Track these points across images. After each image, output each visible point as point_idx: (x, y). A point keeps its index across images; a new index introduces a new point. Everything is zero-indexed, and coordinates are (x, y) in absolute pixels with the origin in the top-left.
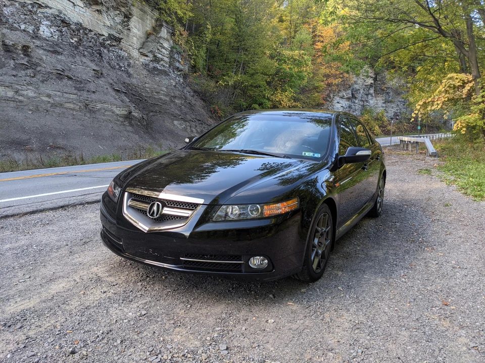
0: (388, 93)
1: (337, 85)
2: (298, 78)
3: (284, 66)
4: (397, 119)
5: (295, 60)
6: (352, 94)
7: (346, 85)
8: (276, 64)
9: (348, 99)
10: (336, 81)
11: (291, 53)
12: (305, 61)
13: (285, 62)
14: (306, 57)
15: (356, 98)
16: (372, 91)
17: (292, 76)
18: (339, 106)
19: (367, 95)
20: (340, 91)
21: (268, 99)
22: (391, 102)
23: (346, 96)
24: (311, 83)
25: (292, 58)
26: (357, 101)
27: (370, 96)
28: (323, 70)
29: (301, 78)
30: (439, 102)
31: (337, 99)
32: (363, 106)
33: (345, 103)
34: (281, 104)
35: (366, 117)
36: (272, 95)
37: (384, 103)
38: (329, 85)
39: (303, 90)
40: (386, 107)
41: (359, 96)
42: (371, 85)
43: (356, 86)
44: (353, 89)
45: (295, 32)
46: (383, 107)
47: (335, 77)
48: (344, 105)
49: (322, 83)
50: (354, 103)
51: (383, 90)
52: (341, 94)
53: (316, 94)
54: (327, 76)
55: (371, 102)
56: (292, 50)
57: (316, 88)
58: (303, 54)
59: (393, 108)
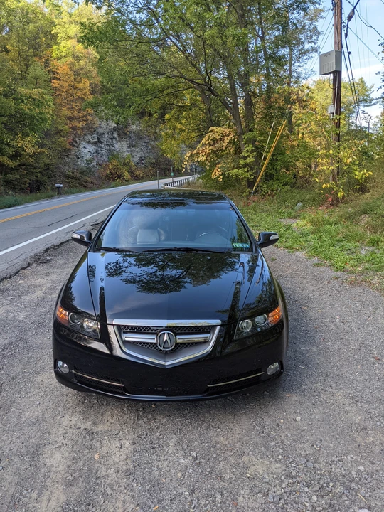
0: (131, 137)
1: (82, 129)
2: (40, 121)
3: (22, 106)
4: (143, 164)
5: (34, 99)
6: (98, 138)
7: (90, 129)
8: (13, 103)
9: (95, 144)
10: (80, 125)
11: (28, 91)
12: (47, 102)
13: (22, 101)
14: (46, 97)
15: (101, 142)
16: (116, 135)
17: (34, 118)
18: (86, 151)
19: (112, 139)
20: (85, 135)
21: (8, 145)
22: (135, 146)
23: (92, 141)
24: (55, 126)
25: (30, 97)
26: (103, 146)
27: (114, 140)
28: (65, 112)
29: (44, 120)
30: (204, 154)
31: (83, 144)
32: (110, 150)
33: (91, 148)
34: (24, 150)
35: (115, 162)
36: (12, 140)
37: (128, 147)
38: (74, 128)
39: (47, 134)
40: (131, 151)
41: (104, 140)
42: (115, 129)
43: (101, 130)
44: (98, 133)
45: (27, 66)
46: (128, 151)
47: (79, 119)
48: (91, 150)
49: (67, 127)
50: (101, 147)
51: (126, 134)
52: (86, 139)
53: (62, 139)
54: (70, 118)
55: (117, 146)
56: (28, 88)
57: (59, 132)
58: (43, 93)
59: (137, 152)
